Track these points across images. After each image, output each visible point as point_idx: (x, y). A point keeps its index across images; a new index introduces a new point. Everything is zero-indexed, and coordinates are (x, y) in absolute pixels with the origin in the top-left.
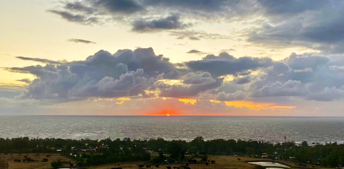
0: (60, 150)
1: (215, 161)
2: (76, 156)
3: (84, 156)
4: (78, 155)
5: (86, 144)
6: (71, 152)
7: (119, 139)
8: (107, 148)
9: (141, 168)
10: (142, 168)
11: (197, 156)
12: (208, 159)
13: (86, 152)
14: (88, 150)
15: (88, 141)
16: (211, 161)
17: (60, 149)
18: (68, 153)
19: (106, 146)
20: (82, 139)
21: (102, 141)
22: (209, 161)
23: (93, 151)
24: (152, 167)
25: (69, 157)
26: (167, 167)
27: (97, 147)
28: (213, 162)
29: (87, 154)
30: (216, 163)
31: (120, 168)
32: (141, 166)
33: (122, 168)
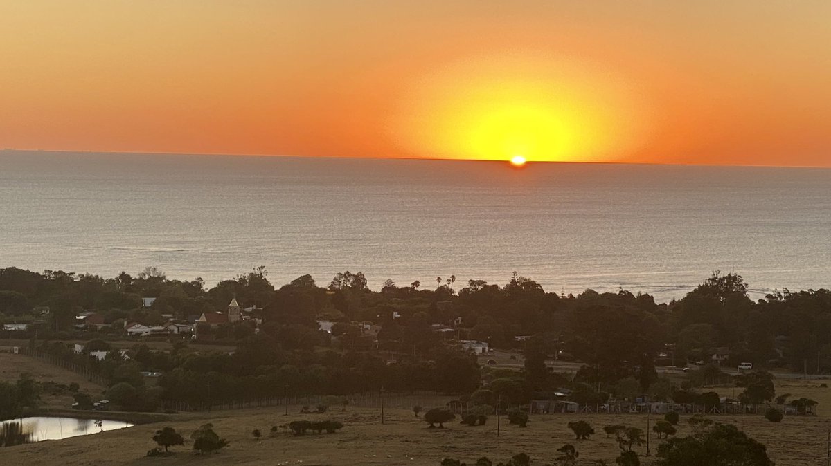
0: (23, 327)
1: (811, 403)
2: (101, 355)
3: (145, 359)
4: (115, 355)
5: (148, 301)
6: (77, 338)
7: (308, 277)
8: (254, 325)
9: (437, 425)
10: (441, 427)
11: (712, 375)
12: (779, 392)
13: (149, 338)
14: (161, 328)
15: (154, 284)
16: (795, 403)
17: (19, 323)
18: (66, 342)
19: (247, 314)
20: (124, 276)
21: (225, 285)
22: (781, 400)
23: (183, 334)
24: (492, 421)
25: (68, 360)
26: (571, 425)
27: (203, 319)
28: (803, 407)
29: (156, 348)
30: (818, 413)
31: (331, 427)
32: (436, 418)
33: (339, 426)
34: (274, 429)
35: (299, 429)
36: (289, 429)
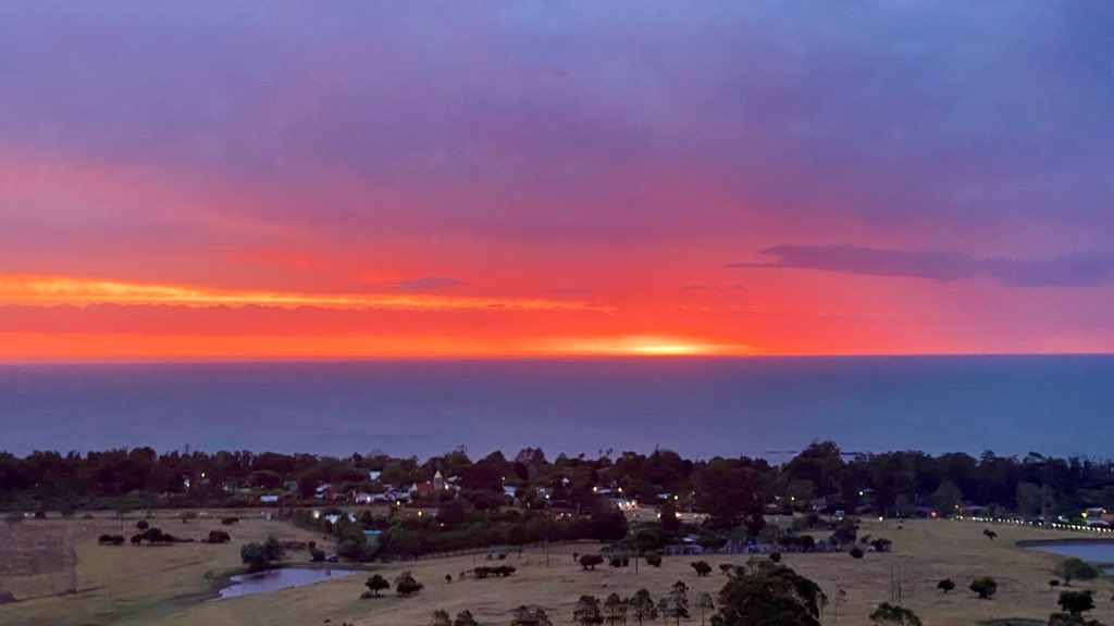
9: (589, 567)
10: (593, 569)
24: (632, 561)
26: (693, 565)
31: (507, 571)
32: (589, 562)
33: (513, 570)
34: (462, 574)
35: (482, 573)
36: (473, 574)
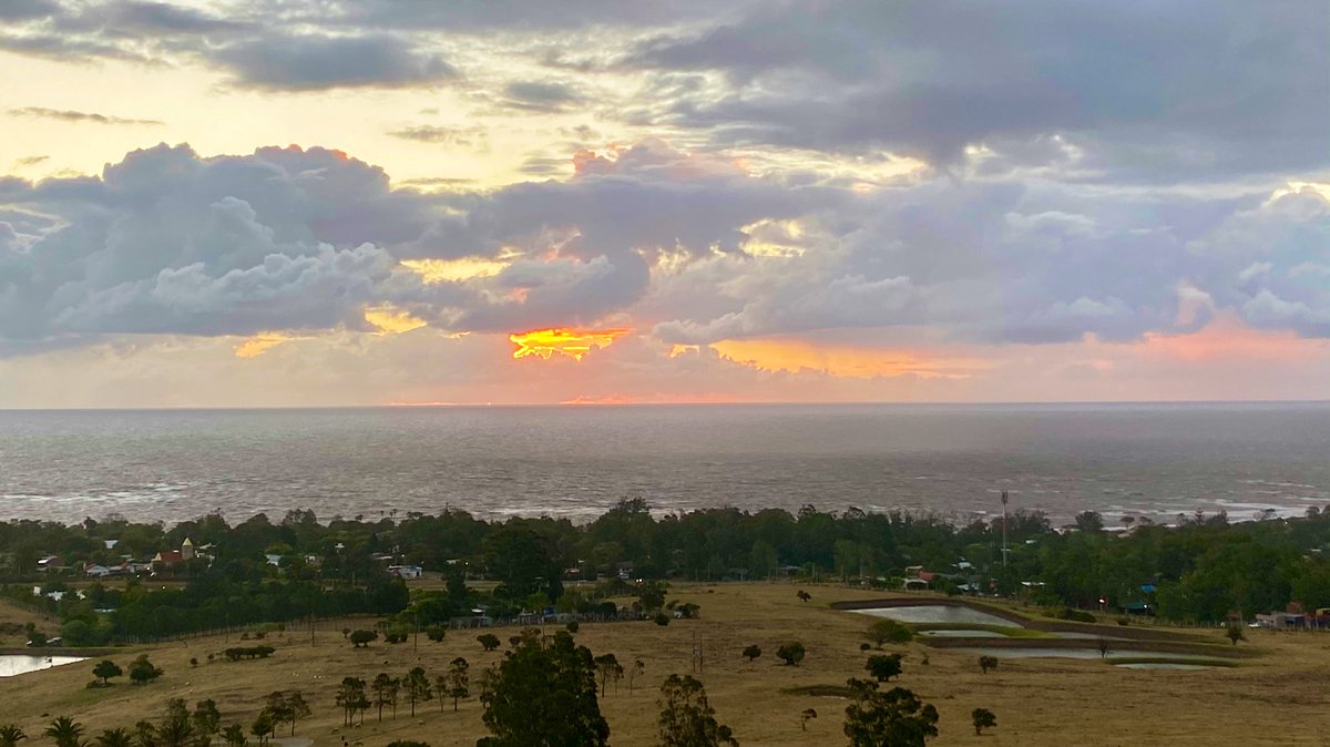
1: (696, 607)
2: (58, 596)
3: (100, 597)
4: (70, 596)
5: (110, 544)
6: (36, 580)
7: (263, 515)
8: (208, 561)
9: (362, 645)
10: (366, 646)
11: (619, 587)
12: (668, 599)
13: (106, 578)
14: (119, 568)
15: (116, 527)
16: (680, 609)
18: (24, 586)
19: (201, 551)
20: (89, 521)
21: (183, 526)
22: (671, 606)
23: (137, 572)
24: (411, 638)
25: (29, 599)
26: (480, 639)
27: (158, 557)
28: (688, 611)
29: (111, 587)
30: (700, 615)
31: (264, 652)
32: (361, 639)
33: (272, 650)
34: (211, 657)
35: (234, 655)
36: (224, 656)
